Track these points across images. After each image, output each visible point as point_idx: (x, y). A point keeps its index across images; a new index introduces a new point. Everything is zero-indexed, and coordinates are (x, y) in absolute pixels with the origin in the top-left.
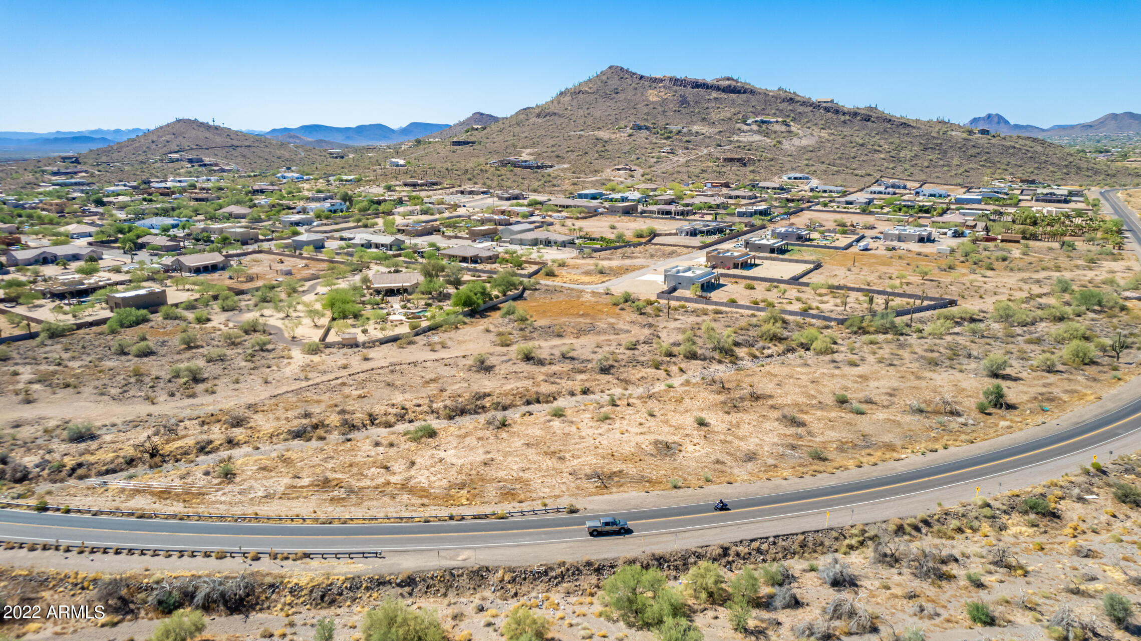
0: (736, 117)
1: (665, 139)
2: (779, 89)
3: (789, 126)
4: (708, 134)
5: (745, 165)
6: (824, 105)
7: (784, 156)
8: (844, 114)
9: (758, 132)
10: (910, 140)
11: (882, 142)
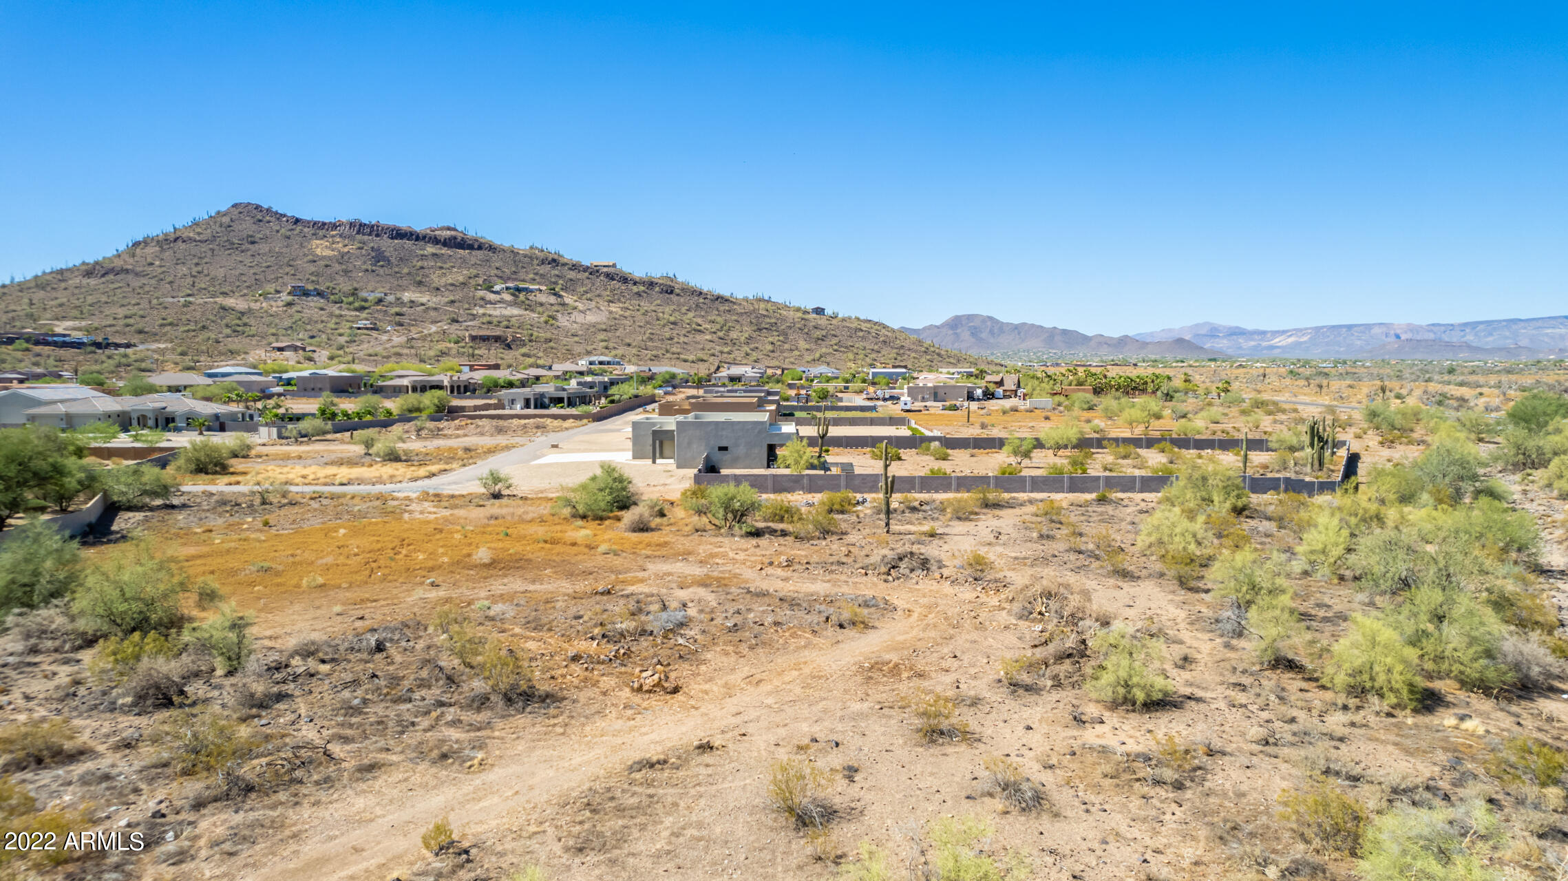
0: (473, 282)
1: (356, 309)
2: (531, 248)
3: (560, 296)
4: (431, 304)
5: (509, 347)
6: (605, 270)
7: (566, 336)
8: (635, 283)
9: (515, 304)
10: (734, 318)
11: (699, 321)
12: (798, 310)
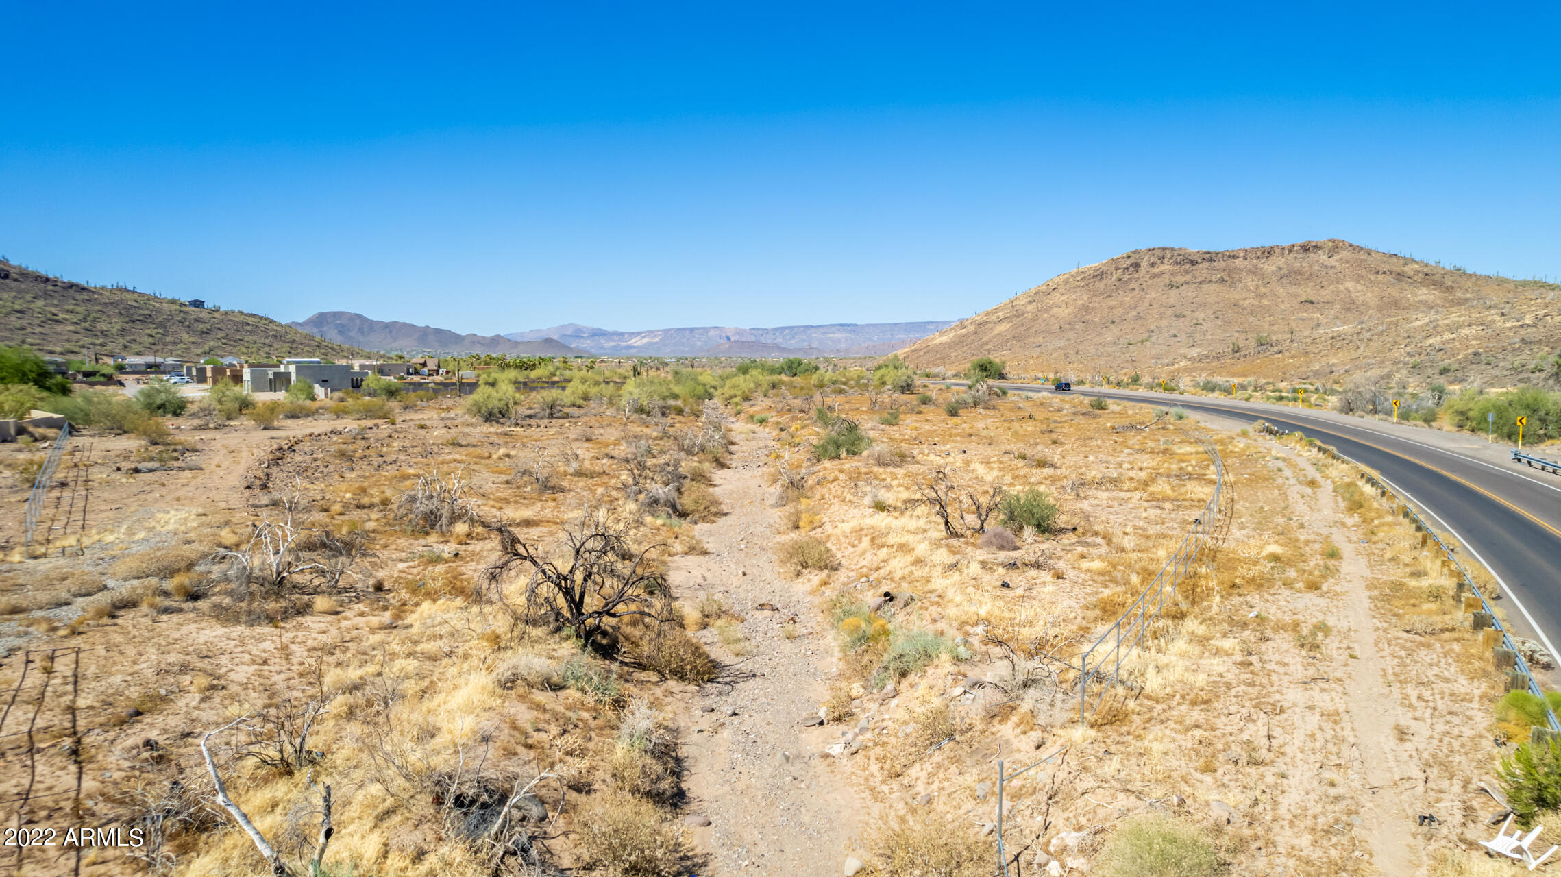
10: (99, 308)
11: (53, 310)
12: (173, 302)
